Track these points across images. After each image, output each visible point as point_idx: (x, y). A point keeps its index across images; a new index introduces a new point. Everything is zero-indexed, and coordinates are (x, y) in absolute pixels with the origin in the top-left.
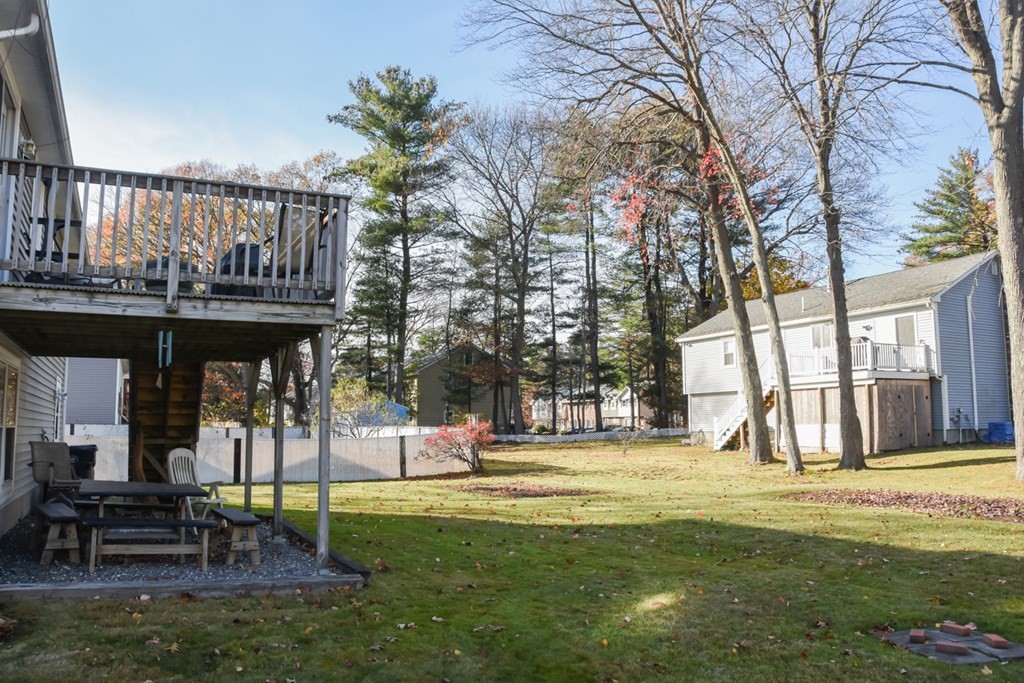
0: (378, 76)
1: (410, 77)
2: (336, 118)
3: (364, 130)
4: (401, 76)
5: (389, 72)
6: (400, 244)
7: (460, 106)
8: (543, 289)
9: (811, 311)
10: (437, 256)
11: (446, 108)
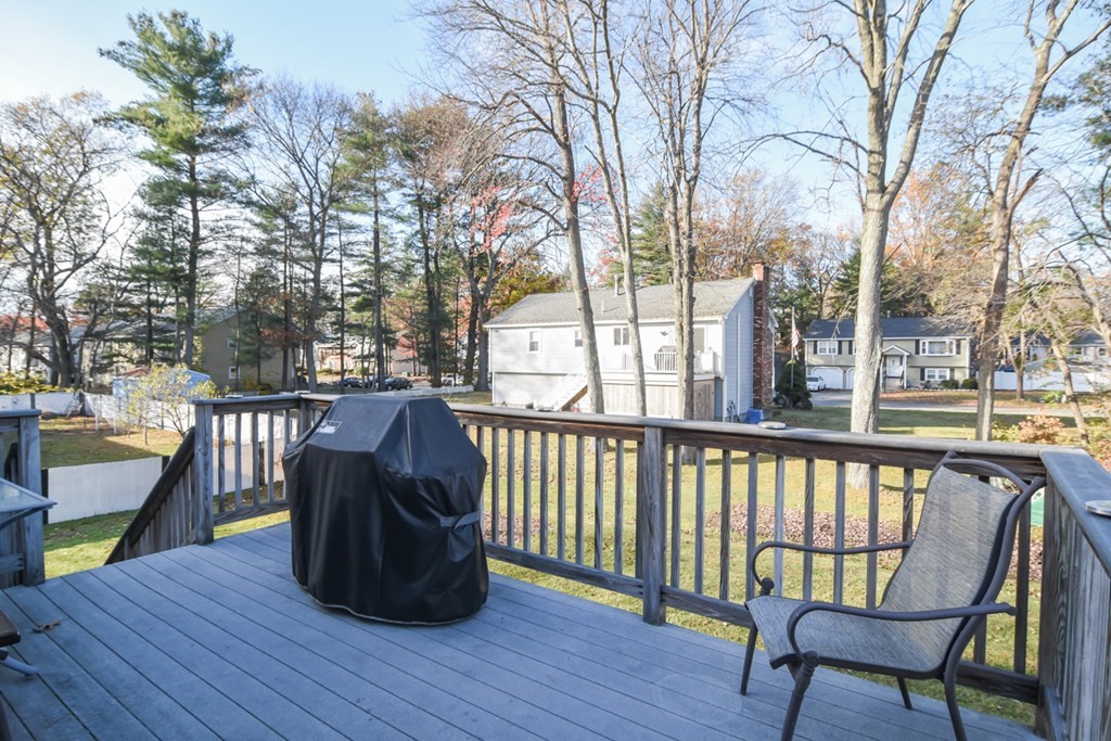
0: (160, 16)
1: (199, 28)
2: (109, 53)
3: (145, 74)
4: (189, 24)
5: (175, 15)
6: (189, 206)
7: (255, 72)
8: (333, 261)
9: (611, 313)
10: (230, 222)
11: (240, 72)
